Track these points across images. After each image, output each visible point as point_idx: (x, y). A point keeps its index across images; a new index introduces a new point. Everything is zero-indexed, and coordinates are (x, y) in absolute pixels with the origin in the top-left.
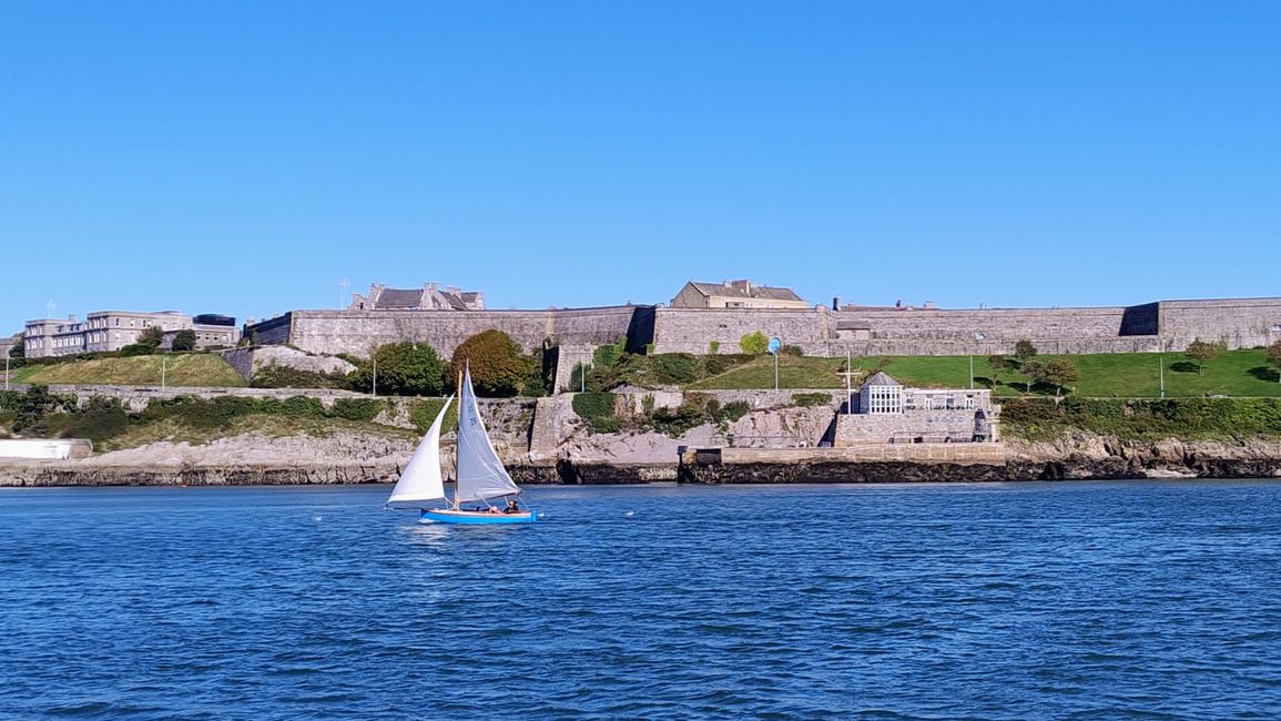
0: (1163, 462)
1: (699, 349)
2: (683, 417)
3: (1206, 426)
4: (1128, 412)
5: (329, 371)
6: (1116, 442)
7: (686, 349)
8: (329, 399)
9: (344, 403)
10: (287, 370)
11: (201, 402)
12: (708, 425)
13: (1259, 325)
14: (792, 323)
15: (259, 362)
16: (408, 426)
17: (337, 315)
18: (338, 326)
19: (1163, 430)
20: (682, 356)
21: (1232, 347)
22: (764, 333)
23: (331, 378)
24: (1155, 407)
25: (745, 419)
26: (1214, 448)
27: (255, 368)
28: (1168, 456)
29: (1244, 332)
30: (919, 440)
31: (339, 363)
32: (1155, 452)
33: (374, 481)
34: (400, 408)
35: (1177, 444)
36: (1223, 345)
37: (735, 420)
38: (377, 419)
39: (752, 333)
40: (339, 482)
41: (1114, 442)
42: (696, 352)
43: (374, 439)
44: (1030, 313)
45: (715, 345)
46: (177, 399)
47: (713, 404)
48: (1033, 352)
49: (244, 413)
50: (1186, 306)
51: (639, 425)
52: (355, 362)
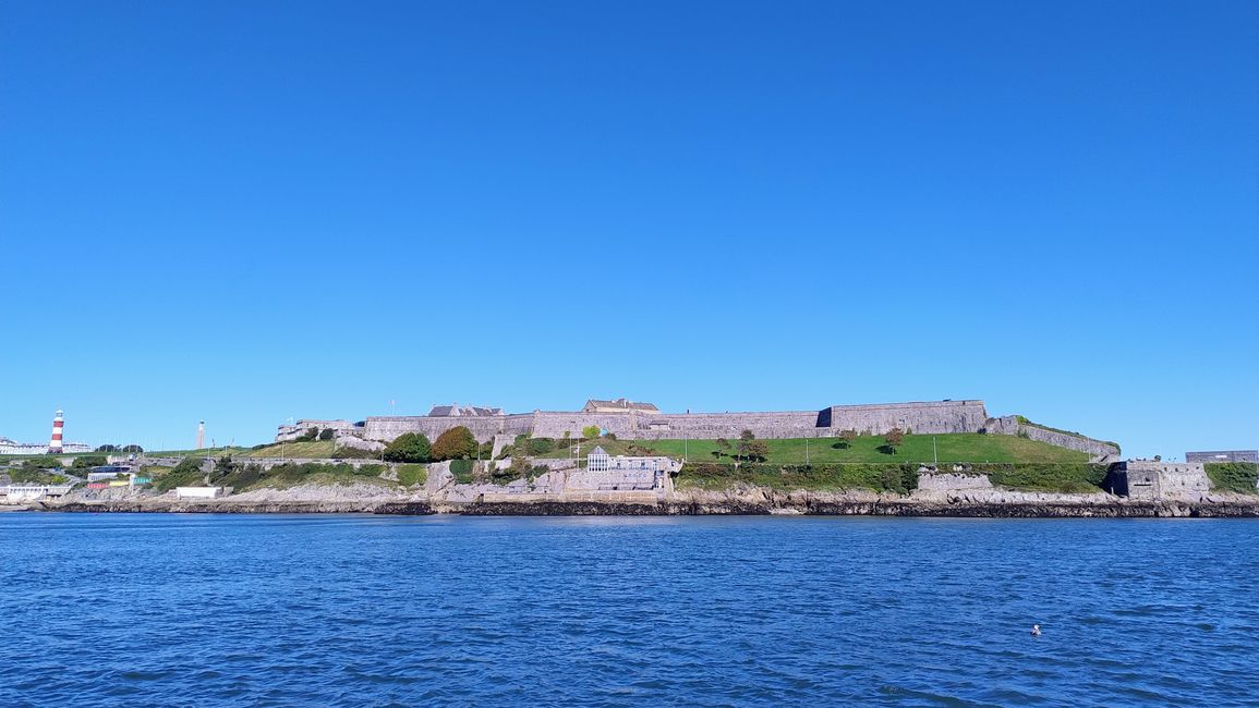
0: (792, 505)
1: (557, 435)
2: (507, 474)
3: (826, 482)
4: (784, 472)
5: (374, 449)
6: (770, 491)
7: (549, 435)
8: (357, 464)
9: (364, 467)
10: (353, 449)
11: (296, 467)
12: (522, 479)
13: (890, 420)
14: (615, 421)
15: (338, 445)
16: (396, 480)
17: (388, 419)
18: (389, 425)
19: (799, 483)
20: (545, 439)
21: (874, 434)
22: (597, 426)
23: (374, 453)
24: (800, 470)
25: (545, 475)
26: (825, 495)
27: (336, 448)
28: (796, 500)
29: (882, 425)
30: (615, 488)
31: (379, 444)
32: (789, 498)
33: (357, 511)
34: (393, 469)
35: (804, 493)
36: (869, 433)
37: (538, 477)
38: (381, 476)
39: (590, 426)
40: (337, 511)
41: (769, 491)
42: (555, 437)
43: (372, 486)
44: (762, 415)
45: (567, 433)
46: (285, 465)
47: (528, 467)
48: (752, 437)
49: (314, 472)
50: (846, 409)
51: (484, 479)
52: (387, 444)
